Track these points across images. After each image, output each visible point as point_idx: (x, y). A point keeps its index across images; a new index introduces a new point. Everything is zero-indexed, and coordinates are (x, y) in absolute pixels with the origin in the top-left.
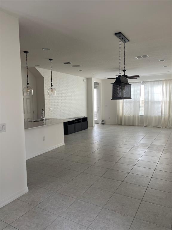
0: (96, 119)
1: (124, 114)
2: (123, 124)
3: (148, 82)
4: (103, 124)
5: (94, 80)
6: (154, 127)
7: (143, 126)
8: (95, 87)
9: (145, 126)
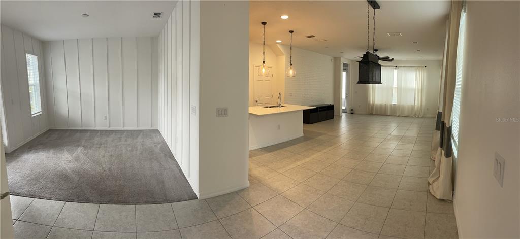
0: (344, 108)
1: (376, 102)
2: (374, 113)
3: (401, 67)
4: (352, 113)
5: (343, 61)
6: (407, 116)
7: (396, 116)
8: (343, 69)
9: (398, 116)
